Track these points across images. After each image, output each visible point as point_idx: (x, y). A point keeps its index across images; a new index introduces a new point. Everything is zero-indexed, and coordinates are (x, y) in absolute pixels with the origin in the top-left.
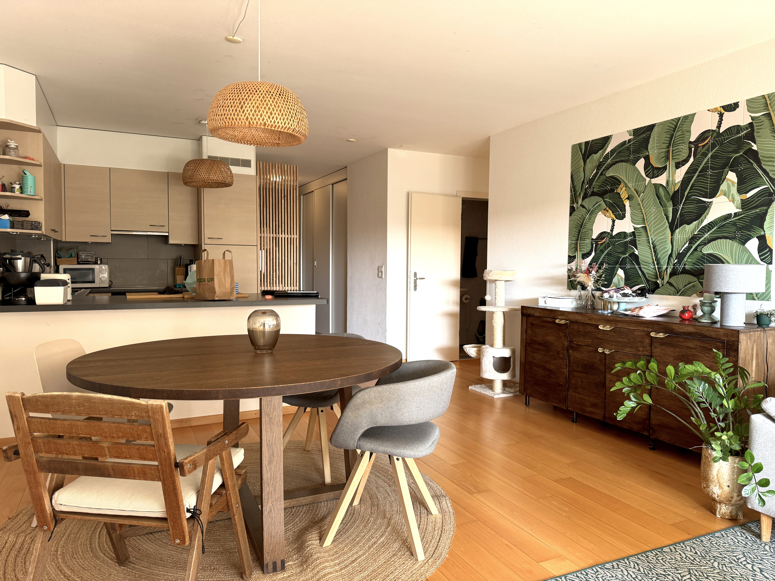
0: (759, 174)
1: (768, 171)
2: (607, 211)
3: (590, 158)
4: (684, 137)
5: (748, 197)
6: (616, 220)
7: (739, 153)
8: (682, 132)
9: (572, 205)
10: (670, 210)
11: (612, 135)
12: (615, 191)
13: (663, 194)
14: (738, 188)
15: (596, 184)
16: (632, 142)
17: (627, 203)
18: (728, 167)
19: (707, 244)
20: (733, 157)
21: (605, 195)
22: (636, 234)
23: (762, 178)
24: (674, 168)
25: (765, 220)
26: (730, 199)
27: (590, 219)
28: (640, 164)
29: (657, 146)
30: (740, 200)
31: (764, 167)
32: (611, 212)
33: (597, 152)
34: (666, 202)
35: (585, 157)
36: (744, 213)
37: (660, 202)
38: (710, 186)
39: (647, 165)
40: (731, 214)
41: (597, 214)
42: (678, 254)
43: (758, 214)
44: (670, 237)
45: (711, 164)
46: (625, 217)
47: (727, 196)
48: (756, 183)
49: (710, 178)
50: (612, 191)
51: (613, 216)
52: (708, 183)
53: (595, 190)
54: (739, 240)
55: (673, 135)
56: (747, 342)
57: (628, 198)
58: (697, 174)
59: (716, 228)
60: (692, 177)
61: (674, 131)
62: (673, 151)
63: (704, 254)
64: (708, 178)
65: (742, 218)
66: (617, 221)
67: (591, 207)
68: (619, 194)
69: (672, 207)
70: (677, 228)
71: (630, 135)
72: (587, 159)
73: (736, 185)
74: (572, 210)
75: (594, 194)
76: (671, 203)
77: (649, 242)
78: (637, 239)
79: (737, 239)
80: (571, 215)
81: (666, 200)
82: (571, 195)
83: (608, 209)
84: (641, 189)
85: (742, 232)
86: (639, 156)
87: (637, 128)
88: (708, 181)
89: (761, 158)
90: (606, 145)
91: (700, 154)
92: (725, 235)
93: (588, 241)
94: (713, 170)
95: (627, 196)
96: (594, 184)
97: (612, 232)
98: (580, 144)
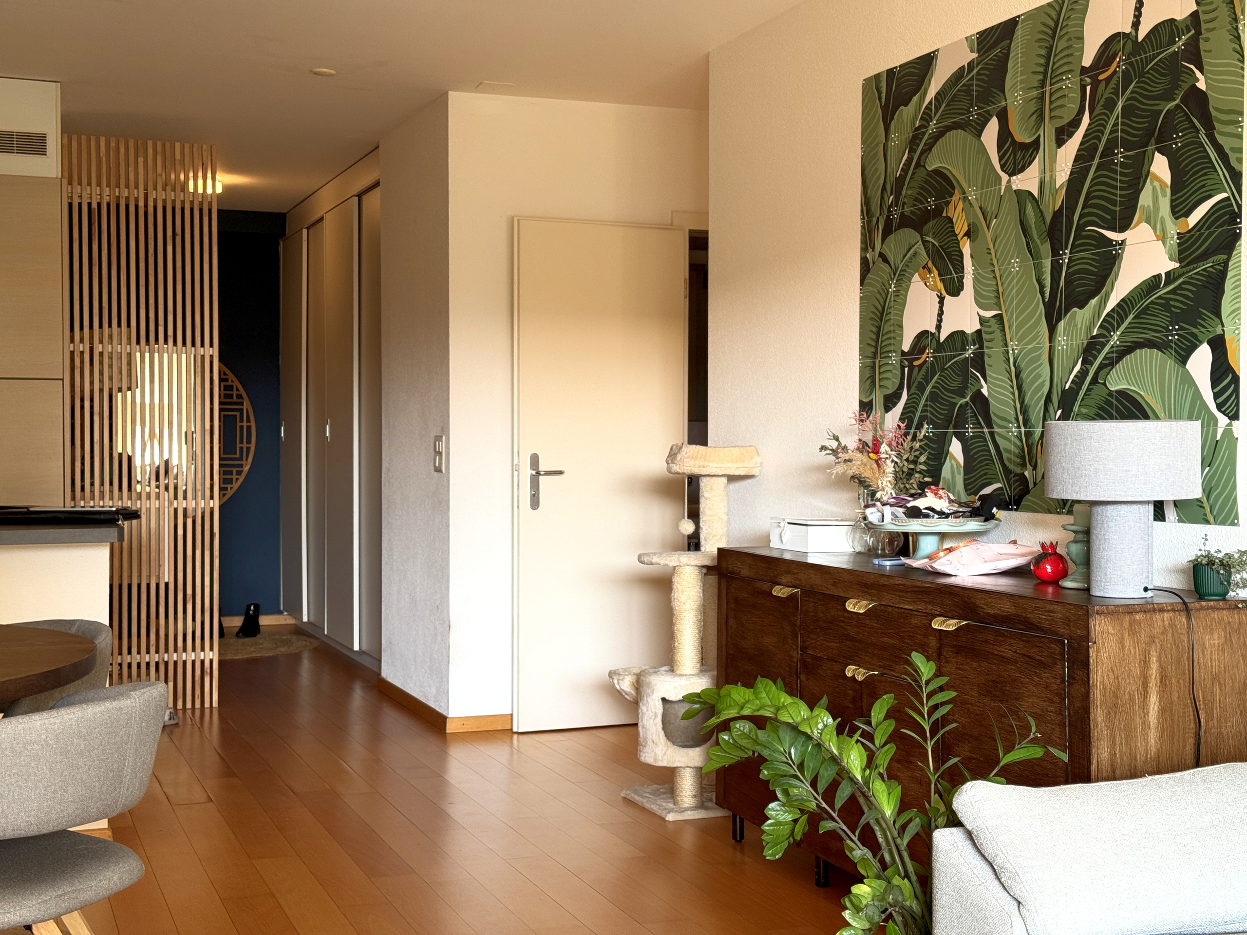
0: (1211, 162)
1: (1227, 151)
2: (930, 272)
3: (896, 117)
4: (1071, 55)
5: (1191, 225)
6: (947, 297)
7: (1175, 100)
8: (1068, 41)
9: (863, 255)
10: (1047, 264)
11: (938, 50)
12: (944, 214)
13: (1033, 220)
14: (1172, 201)
15: (909, 192)
16: (975, 71)
17: (966, 249)
18: (1153, 141)
19: (1117, 362)
20: (1163, 110)
21: (926, 224)
22: (984, 336)
23: (1216, 171)
24: (1054, 144)
25: (1223, 292)
26: (1158, 233)
27: (897, 293)
28: (991, 133)
29: (1022, 82)
30: (1176, 237)
31: (1220, 139)
32: (936, 272)
33: (910, 100)
34: (1038, 242)
35: (888, 113)
36: (1184, 274)
37: (1028, 244)
38: (1121, 196)
39: (1004, 135)
40: (1159, 276)
41: (910, 281)
42: (1062, 392)
43: (1210, 276)
44: (1047, 345)
45: (1122, 131)
46: (962, 289)
47: (1152, 223)
48: (1204, 186)
49: (1122, 174)
50: (938, 212)
51: (940, 286)
52: (1115, 187)
53: (907, 210)
54: (1176, 351)
55: (1050, 49)
56: (1121, 642)
57: (968, 234)
58: (1096, 161)
59: (1131, 316)
60: (1088, 169)
61: (1053, 38)
62: (1051, 94)
63: (1110, 393)
64: (1115, 172)
65: (1179, 287)
66: (948, 299)
67: (898, 261)
68: (950, 220)
69: (1050, 259)
70: (1059, 320)
71: (972, 51)
72: (890, 122)
73: (1168, 191)
74: (866, 267)
75: (905, 222)
76: (1048, 245)
77: (1008, 360)
78: (986, 350)
79: (1171, 347)
80: (862, 284)
81: (1039, 236)
82: (863, 227)
83: (930, 264)
84: (991, 207)
85: (1181, 328)
86: (988, 112)
87: (984, 28)
88: (1116, 180)
89: (1214, 113)
90: (927, 80)
91: (1101, 103)
92: (1149, 335)
93: (894, 359)
94: (1126, 150)
95: (966, 228)
96: (904, 193)
97: (939, 332)
98: (877, 77)
